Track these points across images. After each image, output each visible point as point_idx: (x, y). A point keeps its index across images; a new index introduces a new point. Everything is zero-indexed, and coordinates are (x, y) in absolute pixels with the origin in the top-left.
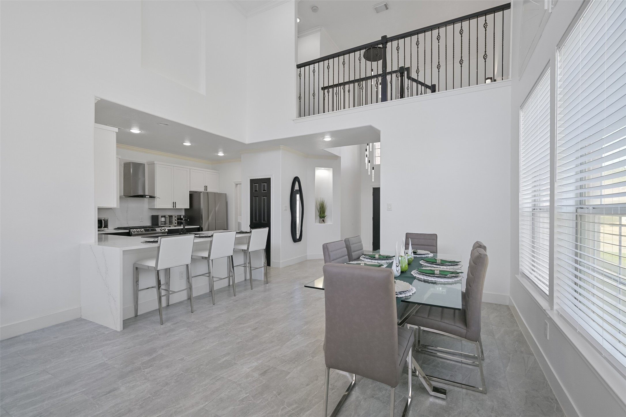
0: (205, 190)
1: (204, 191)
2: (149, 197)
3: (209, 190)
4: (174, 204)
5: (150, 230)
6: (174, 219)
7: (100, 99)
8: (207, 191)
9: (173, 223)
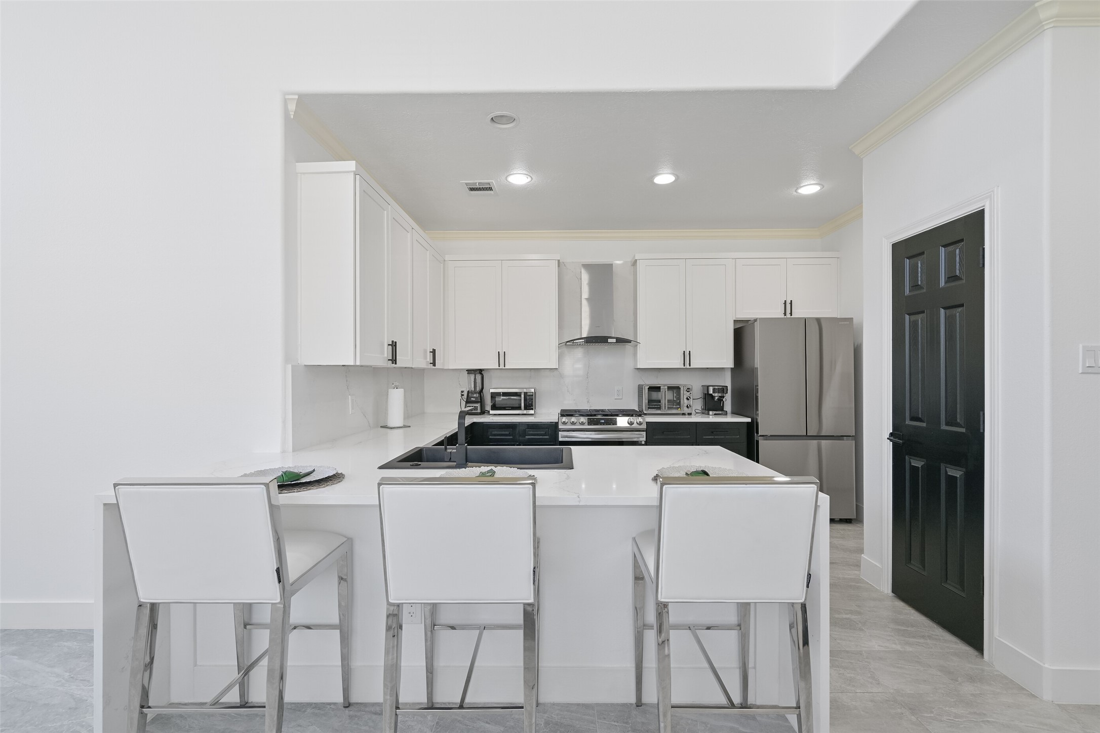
0: (785, 314)
1: (783, 316)
2: (614, 340)
3: (799, 312)
4: (687, 356)
5: (603, 421)
6: (684, 394)
7: (297, 97)
8: (791, 315)
9: (683, 405)
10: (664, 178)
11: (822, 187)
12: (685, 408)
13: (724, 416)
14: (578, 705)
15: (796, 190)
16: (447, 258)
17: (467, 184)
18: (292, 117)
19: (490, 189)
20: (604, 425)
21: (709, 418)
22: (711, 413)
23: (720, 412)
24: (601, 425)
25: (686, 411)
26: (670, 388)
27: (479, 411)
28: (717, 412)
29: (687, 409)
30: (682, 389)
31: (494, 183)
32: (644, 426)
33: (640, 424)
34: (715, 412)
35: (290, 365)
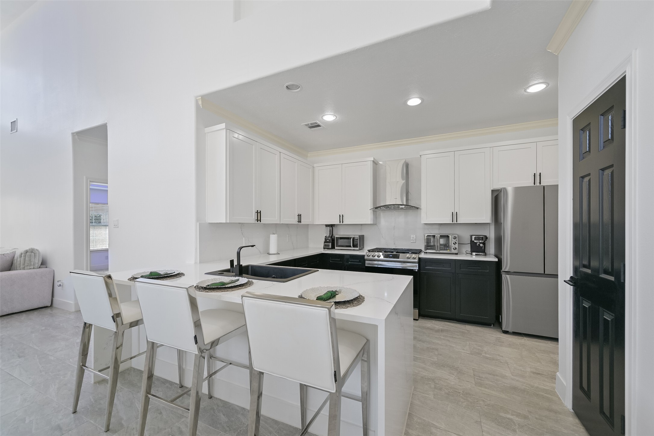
0: (535, 183)
1: (533, 185)
3: (545, 181)
4: (455, 215)
5: (391, 256)
6: (452, 241)
7: (200, 98)
8: (540, 184)
9: (451, 248)
10: (414, 102)
11: (547, 85)
12: (452, 250)
13: (483, 256)
14: (273, 420)
15: (525, 91)
16: (315, 165)
17: (306, 125)
18: (201, 107)
19: (319, 126)
20: (391, 258)
21: (472, 257)
22: (474, 254)
23: (483, 254)
24: (389, 258)
25: (453, 251)
26: (442, 237)
27: (330, 247)
28: (478, 253)
29: (454, 250)
30: (450, 237)
31: (319, 123)
32: (417, 260)
33: (414, 258)
34: (477, 253)
35: (198, 223)
